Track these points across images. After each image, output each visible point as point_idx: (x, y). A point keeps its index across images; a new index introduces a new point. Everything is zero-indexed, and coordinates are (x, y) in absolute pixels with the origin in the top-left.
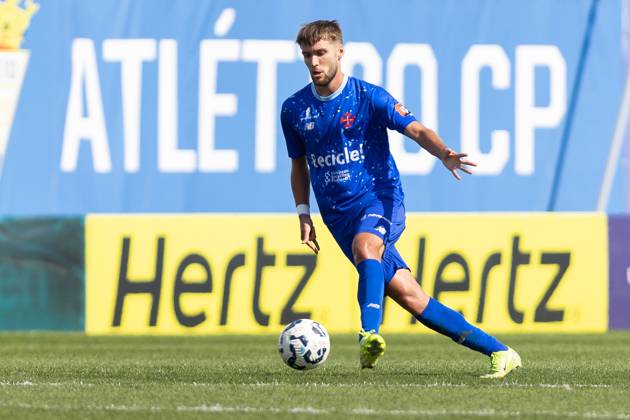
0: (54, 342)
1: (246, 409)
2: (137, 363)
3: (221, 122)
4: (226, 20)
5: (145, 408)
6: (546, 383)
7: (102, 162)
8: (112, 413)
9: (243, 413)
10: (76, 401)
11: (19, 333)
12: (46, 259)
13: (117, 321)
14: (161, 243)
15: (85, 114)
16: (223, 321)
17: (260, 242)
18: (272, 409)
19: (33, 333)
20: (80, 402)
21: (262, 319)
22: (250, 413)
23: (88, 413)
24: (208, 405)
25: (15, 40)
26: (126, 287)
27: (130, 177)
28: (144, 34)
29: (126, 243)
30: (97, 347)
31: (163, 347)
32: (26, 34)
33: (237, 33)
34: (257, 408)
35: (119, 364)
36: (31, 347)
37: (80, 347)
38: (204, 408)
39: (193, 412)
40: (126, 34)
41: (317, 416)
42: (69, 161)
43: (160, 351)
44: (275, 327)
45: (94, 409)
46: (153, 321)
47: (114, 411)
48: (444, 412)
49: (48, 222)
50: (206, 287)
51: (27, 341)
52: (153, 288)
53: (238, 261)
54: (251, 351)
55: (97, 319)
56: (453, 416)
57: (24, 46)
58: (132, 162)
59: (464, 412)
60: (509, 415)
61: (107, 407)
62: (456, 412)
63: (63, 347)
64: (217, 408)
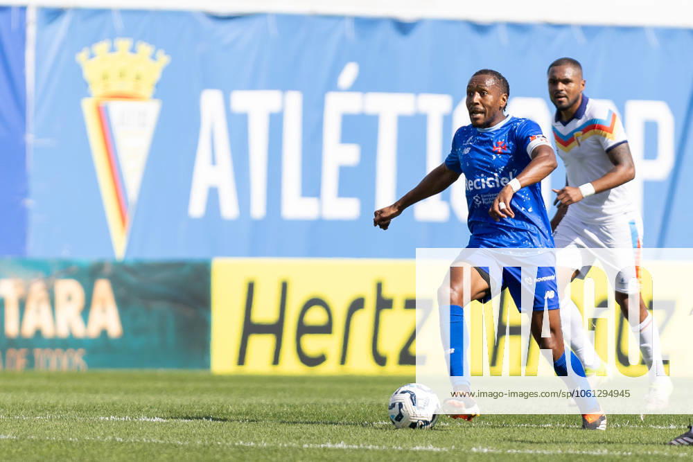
0: (182, 380)
1: (370, 447)
2: (263, 401)
3: (344, 172)
4: (349, 73)
5: (272, 444)
6: (656, 424)
7: (229, 209)
8: (241, 449)
9: (367, 450)
10: (206, 437)
11: (148, 371)
12: (174, 300)
13: (241, 360)
14: (284, 287)
15: (214, 162)
16: (343, 361)
17: (379, 287)
18: (394, 447)
19: (161, 371)
20: (211, 439)
21: (380, 360)
22: (373, 450)
23: (218, 449)
24: (333, 443)
25: (147, 89)
26: (250, 328)
27: (257, 224)
28: (271, 86)
29: (251, 287)
30: (222, 385)
31: (286, 386)
32: (158, 86)
33: (359, 86)
34: (380, 446)
35: (246, 402)
36: (160, 385)
37: (208, 385)
38: (329, 445)
39: (319, 449)
40: (253, 86)
41: (438, 454)
42: (197, 207)
43: (283, 390)
44: (393, 368)
45: (223, 445)
46: (276, 361)
47: (243, 447)
48: (559, 451)
49: (179, 265)
50: (326, 329)
51: (155, 378)
52: (276, 329)
53: (358, 304)
54: (372, 390)
55: (222, 358)
56: (568, 455)
57: (155, 97)
58: (258, 209)
59: (578, 452)
60: (621, 455)
61: (237, 444)
62: (571, 451)
63: (191, 386)
64: (342, 445)
